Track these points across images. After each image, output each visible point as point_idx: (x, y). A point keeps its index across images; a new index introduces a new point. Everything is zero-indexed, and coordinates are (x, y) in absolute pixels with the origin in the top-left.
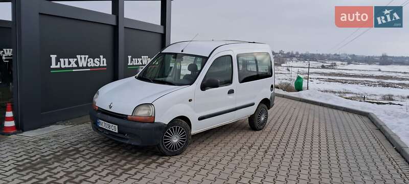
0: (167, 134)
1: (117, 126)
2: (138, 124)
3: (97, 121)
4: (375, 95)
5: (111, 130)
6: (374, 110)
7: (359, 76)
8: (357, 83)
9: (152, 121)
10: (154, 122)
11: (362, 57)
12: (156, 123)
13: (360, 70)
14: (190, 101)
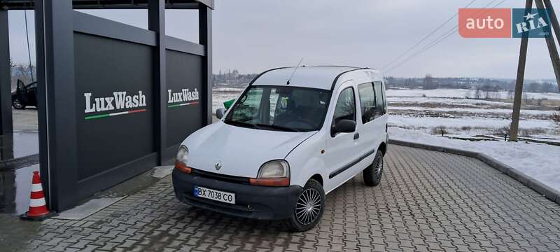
0: (300, 201)
1: (233, 195)
2: (267, 190)
3: (193, 189)
4: (424, 128)
5: (222, 200)
6: (479, 149)
7: (401, 105)
8: (400, 113)
9: (287, 184)
10: (288, 186)
11: (401, 80)
12: (291, 186)
13: (401, 97)
14: (322, 152)
